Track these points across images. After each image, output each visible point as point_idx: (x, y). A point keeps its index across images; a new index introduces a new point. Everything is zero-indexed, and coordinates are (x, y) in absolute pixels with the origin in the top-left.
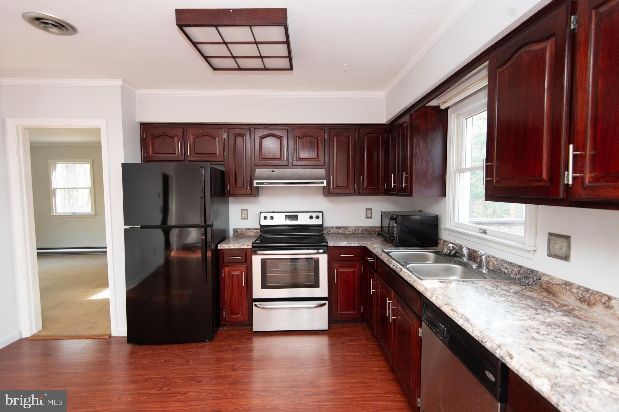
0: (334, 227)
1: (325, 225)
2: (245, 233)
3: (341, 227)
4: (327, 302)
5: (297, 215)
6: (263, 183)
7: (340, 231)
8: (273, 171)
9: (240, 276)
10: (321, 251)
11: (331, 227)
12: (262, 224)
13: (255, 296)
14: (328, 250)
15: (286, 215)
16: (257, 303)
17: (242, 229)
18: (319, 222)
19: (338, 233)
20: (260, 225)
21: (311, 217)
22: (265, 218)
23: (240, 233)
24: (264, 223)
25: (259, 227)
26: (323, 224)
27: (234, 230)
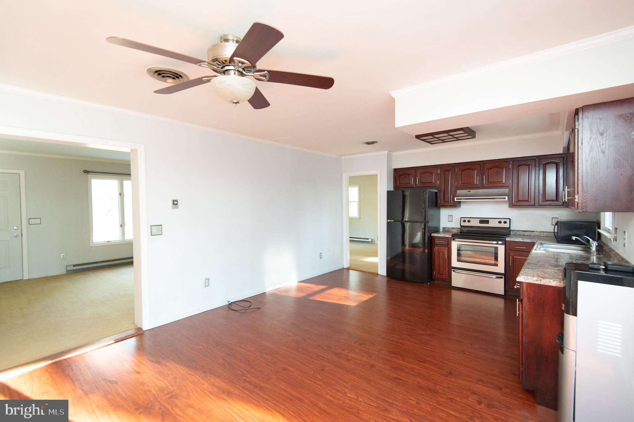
0: (520, 231)
1: (512, 229)
2: (450, 230)
3: (527, 231)
4: (503, 277)
5: (489, 221)
6: (461, 199)
7: (526, 233)
8: (469, 191)
9: (444, 253)
10: (500, 242)
11: (518, 231)
12: (462, 225)
13: (453, 265)
14: (505, 243)
15: (480, 220)
16: (454, 270)
17: (449, 228)
18: (507, 225)
19: (524, 235)
20: (461, 225)
21: (500, 222)
22: (464, 221)
23: (447, 230)
24: (463, 224)
25: (460, 227)
26: (510, 227)
27: (443, 228)
